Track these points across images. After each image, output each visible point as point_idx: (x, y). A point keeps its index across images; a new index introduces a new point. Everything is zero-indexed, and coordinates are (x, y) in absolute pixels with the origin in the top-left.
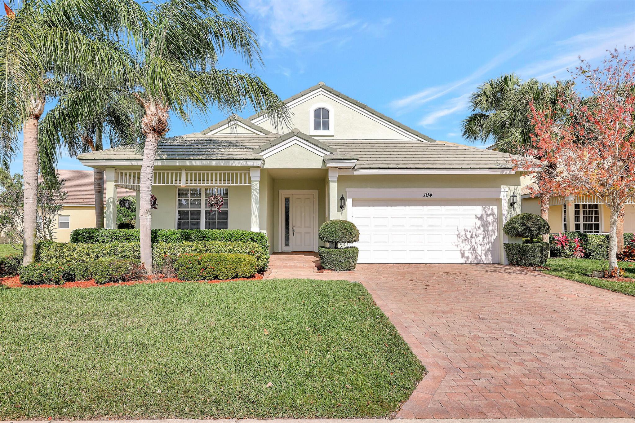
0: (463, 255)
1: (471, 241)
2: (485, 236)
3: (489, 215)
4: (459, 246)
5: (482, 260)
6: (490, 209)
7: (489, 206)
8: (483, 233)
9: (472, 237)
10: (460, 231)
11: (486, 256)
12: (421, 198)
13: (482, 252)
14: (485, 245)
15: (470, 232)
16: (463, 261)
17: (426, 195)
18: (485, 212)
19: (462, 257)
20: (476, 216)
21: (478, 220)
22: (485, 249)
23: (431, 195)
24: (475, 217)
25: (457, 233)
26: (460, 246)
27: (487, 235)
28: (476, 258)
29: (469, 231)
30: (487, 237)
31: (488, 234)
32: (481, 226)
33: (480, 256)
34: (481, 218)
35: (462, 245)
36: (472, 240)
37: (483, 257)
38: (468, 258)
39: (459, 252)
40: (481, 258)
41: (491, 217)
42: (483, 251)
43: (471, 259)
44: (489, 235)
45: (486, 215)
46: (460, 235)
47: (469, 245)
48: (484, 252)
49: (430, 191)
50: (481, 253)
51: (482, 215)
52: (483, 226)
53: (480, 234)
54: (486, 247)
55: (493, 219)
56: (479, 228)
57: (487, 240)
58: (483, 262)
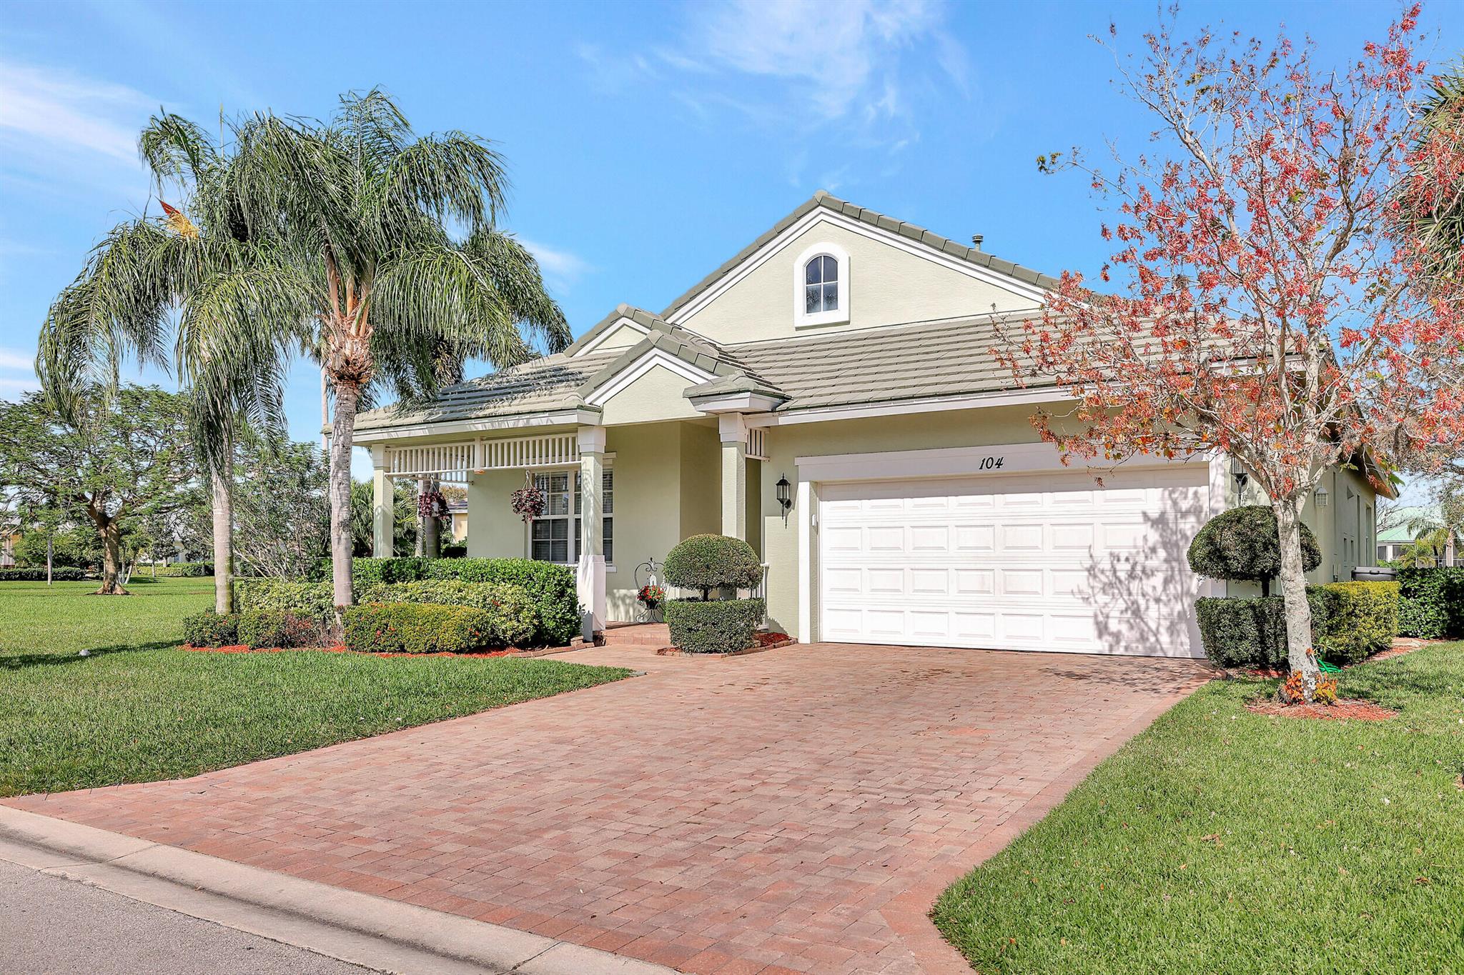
0: (1102, 630)
1: (1128, 589)
2: (1172, 576)
3: (1184, 515)
4: (1092, 600)
5: (1158, 647)
6: (1190, 494)
7: (1187, 486)
8: (1165, 566)
9: (1132, 576)
10: (1095, 560)
11: (1172, 635)
12: (973, 473)
13: (1162, 622)
14: (1173, 600)
15: (1127, 559)
16: (1101, 646)
17: (986, 463)
18: (1175, 503)
19: (1100, 636)
20: (1145, 514)
21: (1152, 526)
22: (1171, 614)
23: (1000, 464)
24: (1141, 519)
25: (1088, 564)
26: (1096, 602)
27: (1176, 573)
28: (1143, 638)
29: (1123, 559)
30: (1177, 578)
31: (1180, 571)
32: (1158, 546)
33: (1155, 635)
34: (1159, 522)
35: (1102, 598)
36: (1131, 586)
37: (1165, 638)
38: (1117, 636)
39: (1091, 621)
40: (1157, 640)
41: (1192, 519)
42: (1166, 619)
43: (1129, 642)
44: (1183, 573)
45: (1176, 512)
46: (1096, 570)
47: (1121, 601)
48: (1165, 623)
49: (995, 451)
50: (1159, 625)
51: (1163, 514)
52: (1165, 545)
53: (1158, 571)
54: (1172, 610)
55: (1196, 525)
56: (1153, 550)
57: (1175, 588)
58: (1165, 653)
